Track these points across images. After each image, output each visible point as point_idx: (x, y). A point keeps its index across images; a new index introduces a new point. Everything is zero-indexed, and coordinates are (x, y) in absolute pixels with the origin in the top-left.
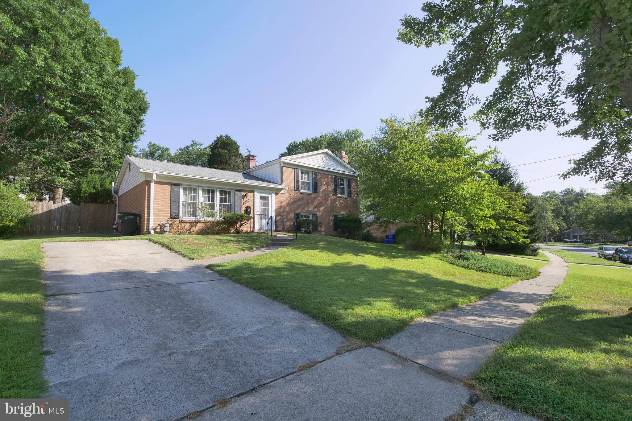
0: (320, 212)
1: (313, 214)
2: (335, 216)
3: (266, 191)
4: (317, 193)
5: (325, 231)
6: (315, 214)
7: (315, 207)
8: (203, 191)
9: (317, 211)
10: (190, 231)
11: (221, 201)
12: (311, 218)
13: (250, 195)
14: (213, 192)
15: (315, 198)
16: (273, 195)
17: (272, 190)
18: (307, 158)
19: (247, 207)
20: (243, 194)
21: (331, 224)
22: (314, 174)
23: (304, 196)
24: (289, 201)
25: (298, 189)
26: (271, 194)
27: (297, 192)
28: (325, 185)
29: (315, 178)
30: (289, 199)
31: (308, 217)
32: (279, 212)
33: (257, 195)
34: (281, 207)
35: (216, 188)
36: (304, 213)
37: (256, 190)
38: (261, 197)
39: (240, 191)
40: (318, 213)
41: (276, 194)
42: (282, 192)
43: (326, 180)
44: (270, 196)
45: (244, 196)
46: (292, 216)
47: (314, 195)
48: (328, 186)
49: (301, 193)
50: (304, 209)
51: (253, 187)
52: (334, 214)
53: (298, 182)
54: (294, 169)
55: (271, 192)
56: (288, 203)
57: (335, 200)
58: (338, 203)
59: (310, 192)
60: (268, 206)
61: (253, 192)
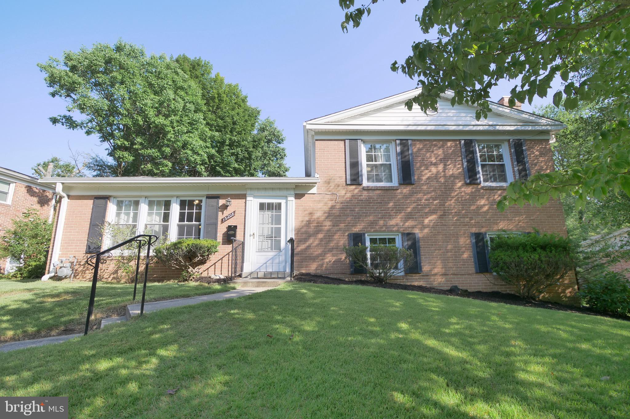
0: (424, 227)
1: (403, 234)
2: (479, 238)
3: (271, 193)
4: (411, 184)
5: (444, 275)
6: (408, 234)
7: (409, 217)
8: (151, 204)
9: (413, 227)
10: (115, 276)
11: (181, 219)
12: (399, 243)
13: (235, 204)
14: (167, 205)
15: (406, 197)
16: (292, 199)
17: (287, 189)
18: (379, 114)
19: (230, 227)
20: (221, 202)
21: (465, 256)
22: (401, 144)
23: (371, 194)
24: (333, 207)
25: (355, 179)
26: (286, 197)
27: (354, 187)
28: (435, 164)
29: (402, 152)
30: (330, 204)
31: (392, 241)
32: (306, 233)
33: (253, 203)
34: (309, 222)
35: (172, 196)
36: (376, 231)
37: (248, 192)
38: (262, 207)
39: (217, 197)
40: (416, 231)
41: (298, 196)
42: (314, 190)
43: (440, 152)
44: (283, 202)
45: (225, 207)
46: (342, 240)
47: (406, 190)
48: (445, 165)
49: (364, 189)
50: (373, 224)
51: (244, 186)
52: (474, 230)
53: (355, 165)
54: (344, 140)
55: (284, 193)
56: (330, 214)
57: (474, 197)
58: (483, 202)
59: (395, 183)
60: (278, 221)
61: (244, 197)
